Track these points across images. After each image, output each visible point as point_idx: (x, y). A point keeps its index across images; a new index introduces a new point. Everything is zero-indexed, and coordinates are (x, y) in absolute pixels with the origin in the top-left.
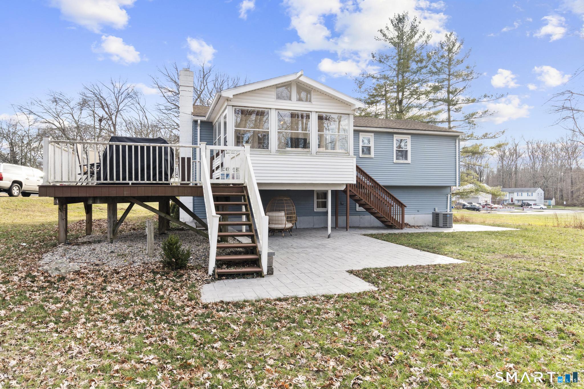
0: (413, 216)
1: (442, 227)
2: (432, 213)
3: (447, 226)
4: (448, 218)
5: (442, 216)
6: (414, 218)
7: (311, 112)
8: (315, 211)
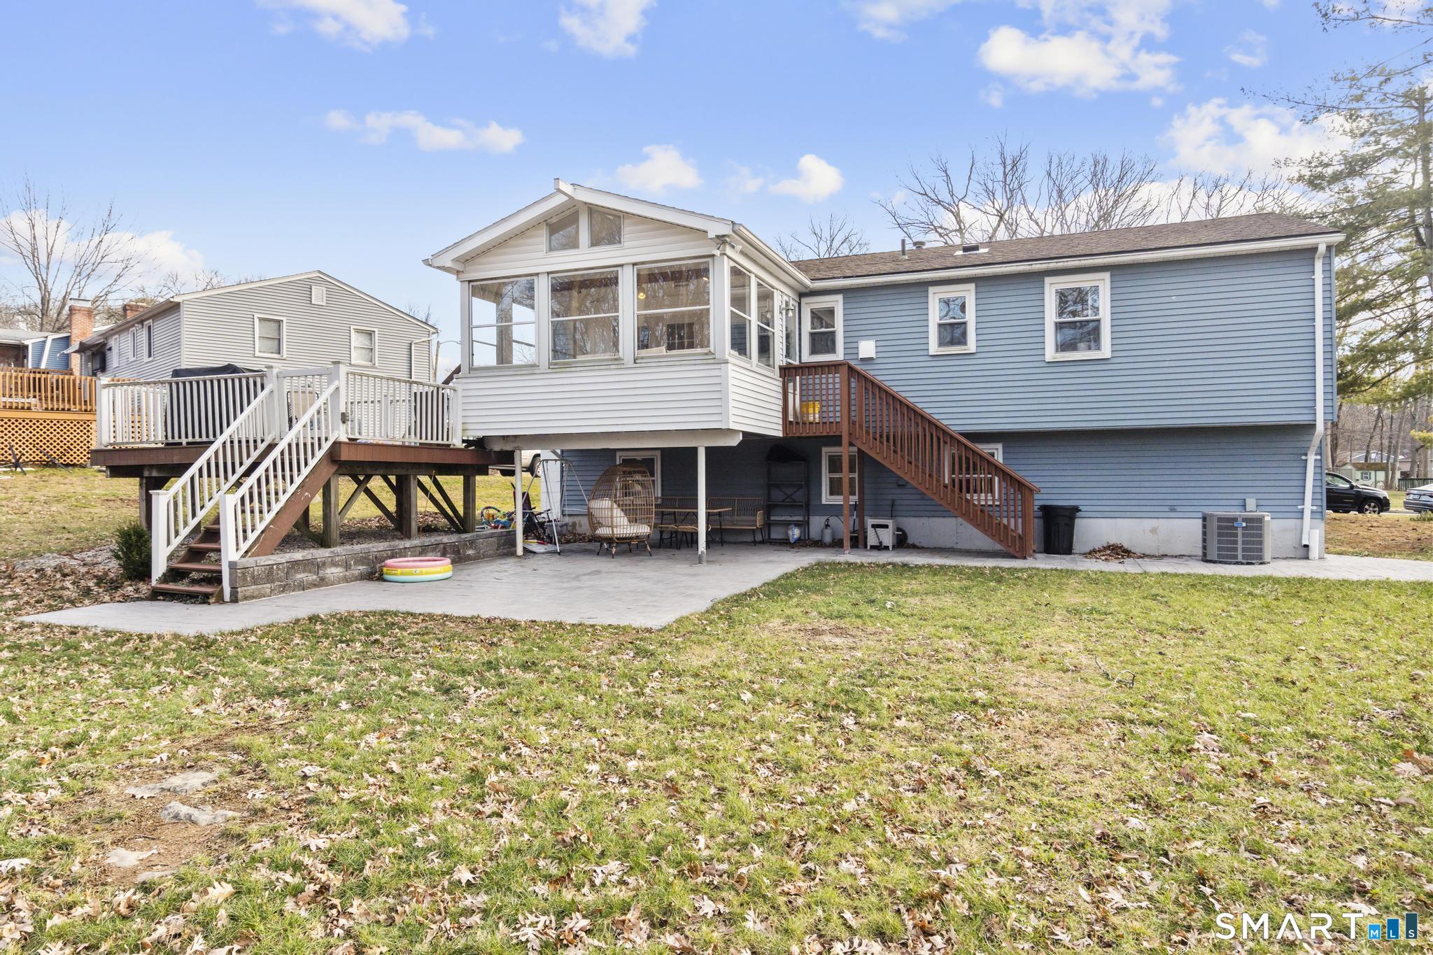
0: (1149, 524)
1: (1214, 562)
2: (1200, 515)
3: (1236, 557)
4: (1240, 532)
5: (1216, 524)
6: (1154, 531)
7: (621, 266)
8: (824, 502)
